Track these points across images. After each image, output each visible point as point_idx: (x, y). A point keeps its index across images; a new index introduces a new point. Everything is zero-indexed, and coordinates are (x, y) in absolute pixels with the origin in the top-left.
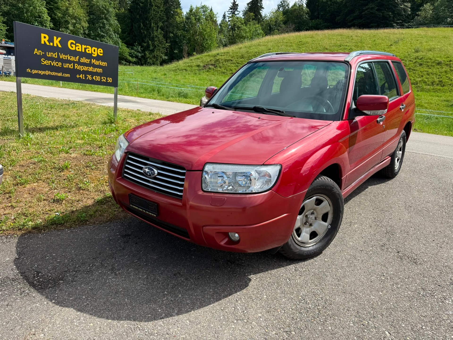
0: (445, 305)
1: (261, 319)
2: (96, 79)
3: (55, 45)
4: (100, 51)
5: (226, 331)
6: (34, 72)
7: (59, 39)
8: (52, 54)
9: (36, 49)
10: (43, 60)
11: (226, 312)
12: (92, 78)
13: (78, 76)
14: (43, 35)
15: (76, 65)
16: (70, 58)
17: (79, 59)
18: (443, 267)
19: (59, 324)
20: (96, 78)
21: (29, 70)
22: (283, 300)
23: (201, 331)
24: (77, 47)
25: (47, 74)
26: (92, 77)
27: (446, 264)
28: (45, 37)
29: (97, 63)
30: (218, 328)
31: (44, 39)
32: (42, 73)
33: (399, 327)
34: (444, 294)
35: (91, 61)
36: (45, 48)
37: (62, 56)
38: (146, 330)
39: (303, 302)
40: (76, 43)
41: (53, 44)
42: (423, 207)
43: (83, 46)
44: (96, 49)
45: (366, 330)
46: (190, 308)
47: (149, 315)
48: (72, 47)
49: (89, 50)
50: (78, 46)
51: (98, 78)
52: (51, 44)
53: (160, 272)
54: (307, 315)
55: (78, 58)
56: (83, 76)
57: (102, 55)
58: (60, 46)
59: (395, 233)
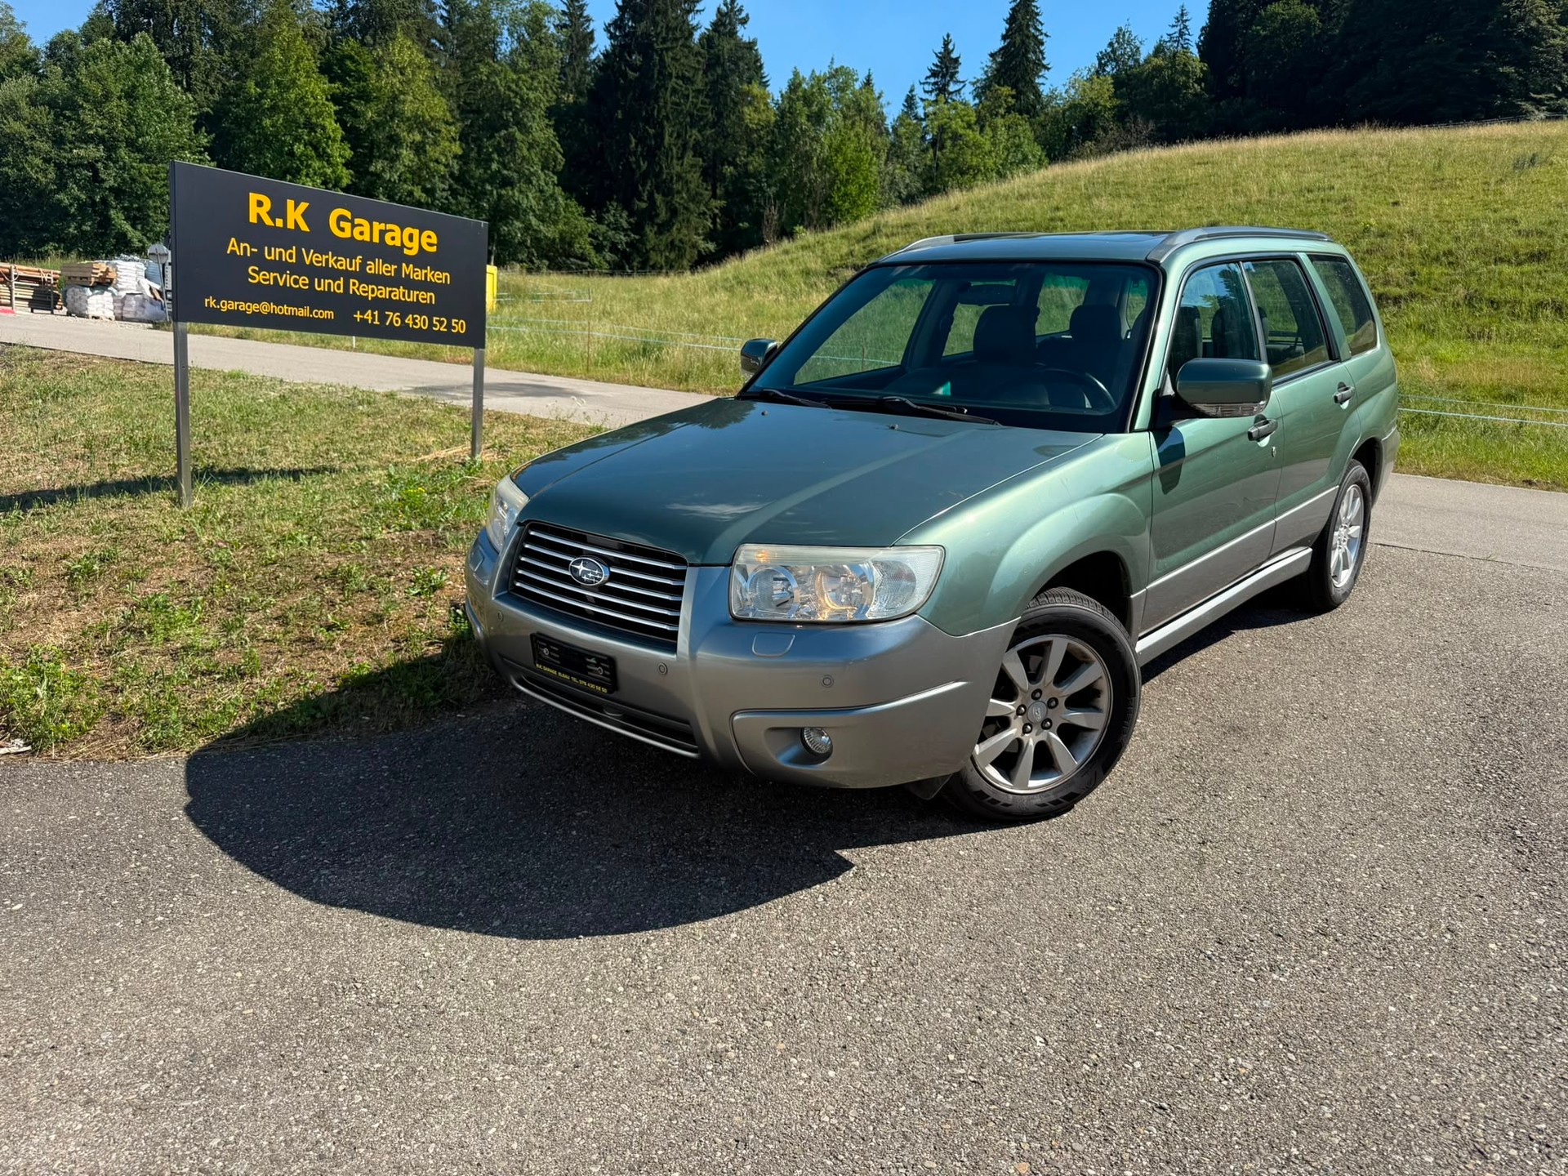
0: (1262, 984)
1: (695, 988)
2: (416, 324)
3: (290, 225)
4: (429, 237)
5: (583, 1010)
6: (227, 306)
7: (304, 206)
8: (280, 253)
9: (233, 240)
10: (253, 271)
11: (606, 967)
12: (403, 322)
13: (358, 316)
14: (254, 197)
15: (354, 284)
16: (336, 261)
17: (363, 265)
18: (1324, 886)
19: (158, 969)
20: (414, 319)
21: (210, 302)
22: (782, 946)
23: (515, 1005)
24: (357, 230)
25: (265, 312)
26: (403, 318)
27: (1339, 880)
28: (260, 204)
29: (418, 275)
30: (566, 1001)
31: (258, 207)
32: (250, 308)
33: (1085, 1028)
34: (1279, 957)
35: (398, 271)
36: (261, 235)
37: (312, 258)
38: (374, 995)
39: (836, 953)
40: (354, 217)
41: (285, 223)
42: (1367, 720)
43: (375, 224)
44: (416, 232)
45: (979, 1031)
46: (509, 952)
47: (395, 963)
48: (342, 230)
49: (396, 236)
50: (361, 225)
51: (421, 322)
52: (279, 223)
53: (463, 866)
54: (829, 984)
55: (358, 261)
56: (373, 316)
57: (433, 249)
58: (304, 227)
59: (1226, 791)
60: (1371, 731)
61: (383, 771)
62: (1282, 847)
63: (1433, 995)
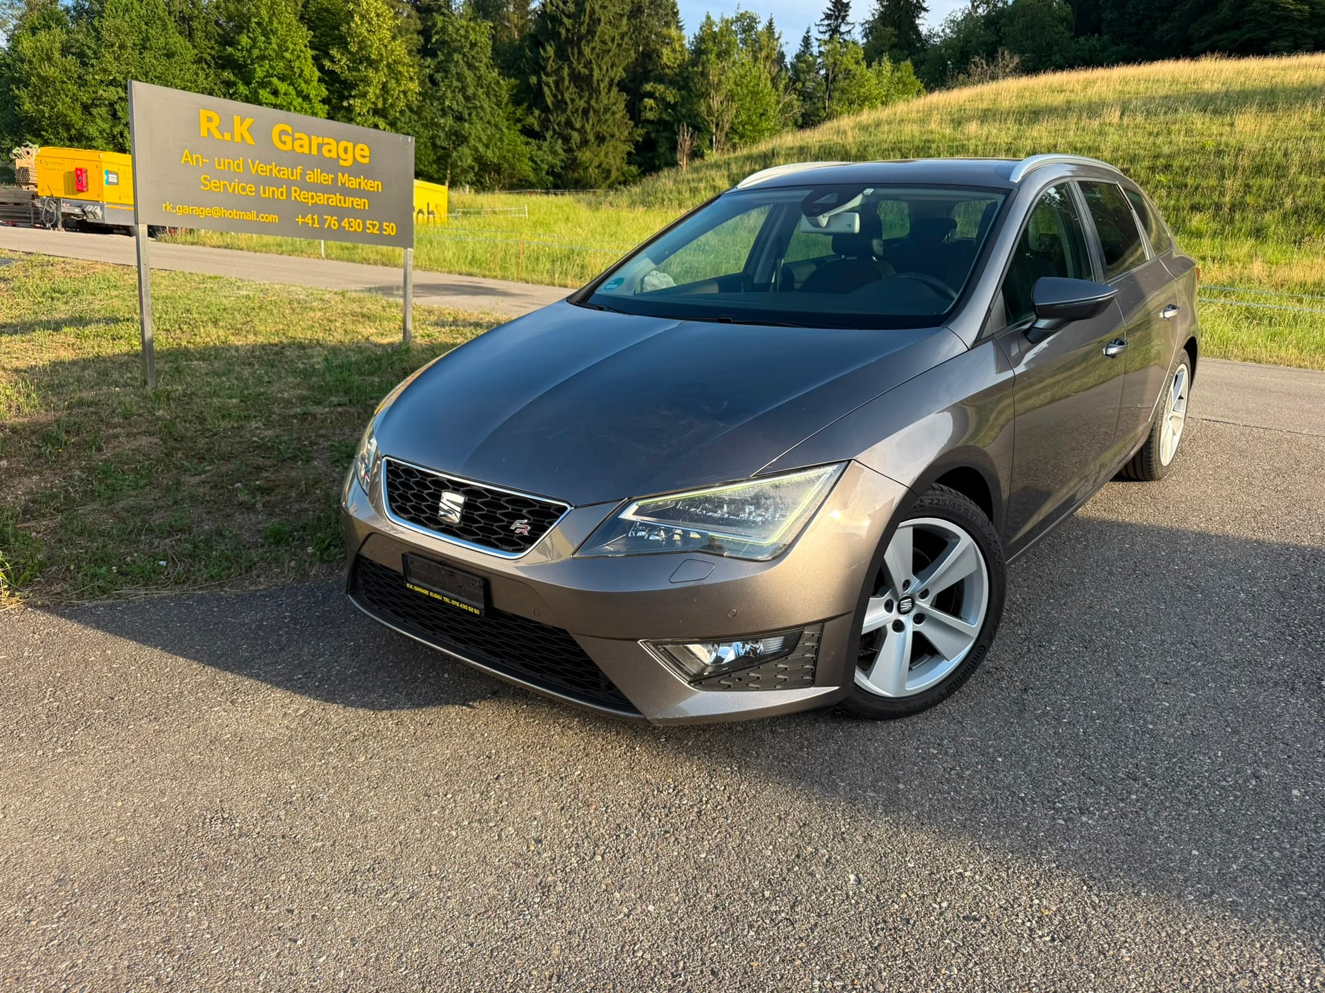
1: (534, 823)
2: (352, 227)
3: (238, 139)
4: (362, 150)
6: (183, 210)
7: (249, 121)
8: (229, 163)
9: (187, 151)
10: (205, 179)
12: (340, 224)
14: (203, 114)
15: (296, 191)
16: (279, 171)
17: (303, 175)
20: (349, 223)
21: (167, 206)
24: (297, 143)
25: (216, 216)
26: (340, 221)
28: (210, 119)
29: (353, 183)
31: (208, 123)
32: (203, 212)
34: (1089, 800)
35: (335, 180)
37: (257, 168)
38: (237, 825)
39: (671, 790)
40: (294, 132)
41: (232, 136)
43: (314, 138)
44: (350, 145)
45: (796, 868)
47: (263, 795)
48: (284, 143)
49: (332, 149)
50: (301, 139)
51: (356, 225)
52: (227, 136)
55: (299, 171)
56: (313, 219)
57: (366, 161)
59: (1049, 641)
60: (1189, 587)
61: (285, 617)
62: (1100, 694)
63: (1236, 840)
